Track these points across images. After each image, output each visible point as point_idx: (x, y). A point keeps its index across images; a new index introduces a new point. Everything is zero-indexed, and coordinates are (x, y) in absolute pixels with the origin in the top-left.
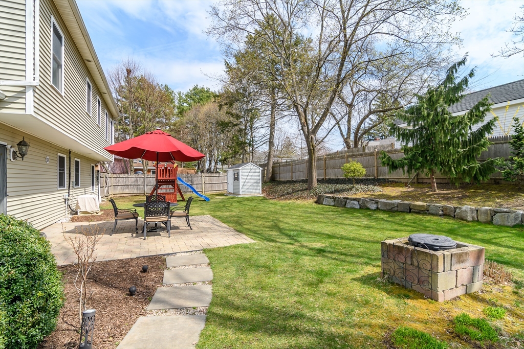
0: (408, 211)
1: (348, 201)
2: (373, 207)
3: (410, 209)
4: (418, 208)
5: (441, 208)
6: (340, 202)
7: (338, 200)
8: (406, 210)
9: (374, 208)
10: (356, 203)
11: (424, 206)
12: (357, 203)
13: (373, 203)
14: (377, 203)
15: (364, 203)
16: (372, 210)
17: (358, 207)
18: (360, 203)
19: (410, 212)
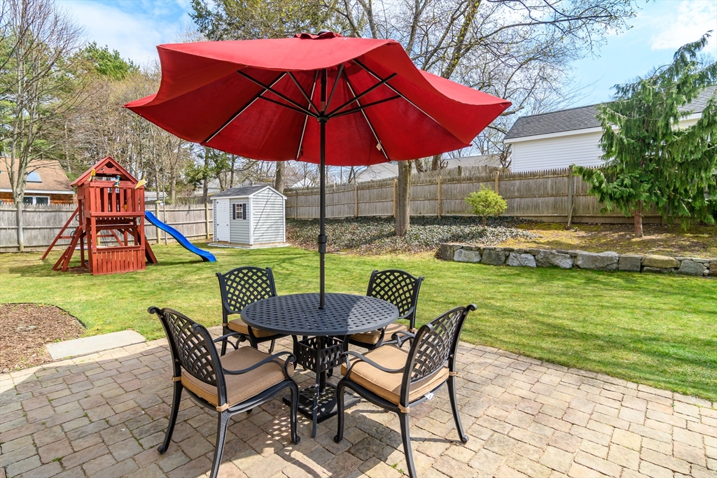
0: (639, 270)
1: (512, 254)
2: (567, 263)
3: (642, 266)
4: (660, 265)
5: (705, 264)
6: (494, 256)
7: (490, 254)
8: (635, 269)
9: (568, 267)
10: (530, 257)
11: (672, 261)
12: (533, 258)
13: (566, 258)
14: (574, 257)
15: (547, 258)
16: (565, 269)
17: (534, 264)
18: (539, 257)
19: (641, 271)
